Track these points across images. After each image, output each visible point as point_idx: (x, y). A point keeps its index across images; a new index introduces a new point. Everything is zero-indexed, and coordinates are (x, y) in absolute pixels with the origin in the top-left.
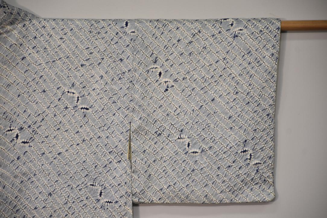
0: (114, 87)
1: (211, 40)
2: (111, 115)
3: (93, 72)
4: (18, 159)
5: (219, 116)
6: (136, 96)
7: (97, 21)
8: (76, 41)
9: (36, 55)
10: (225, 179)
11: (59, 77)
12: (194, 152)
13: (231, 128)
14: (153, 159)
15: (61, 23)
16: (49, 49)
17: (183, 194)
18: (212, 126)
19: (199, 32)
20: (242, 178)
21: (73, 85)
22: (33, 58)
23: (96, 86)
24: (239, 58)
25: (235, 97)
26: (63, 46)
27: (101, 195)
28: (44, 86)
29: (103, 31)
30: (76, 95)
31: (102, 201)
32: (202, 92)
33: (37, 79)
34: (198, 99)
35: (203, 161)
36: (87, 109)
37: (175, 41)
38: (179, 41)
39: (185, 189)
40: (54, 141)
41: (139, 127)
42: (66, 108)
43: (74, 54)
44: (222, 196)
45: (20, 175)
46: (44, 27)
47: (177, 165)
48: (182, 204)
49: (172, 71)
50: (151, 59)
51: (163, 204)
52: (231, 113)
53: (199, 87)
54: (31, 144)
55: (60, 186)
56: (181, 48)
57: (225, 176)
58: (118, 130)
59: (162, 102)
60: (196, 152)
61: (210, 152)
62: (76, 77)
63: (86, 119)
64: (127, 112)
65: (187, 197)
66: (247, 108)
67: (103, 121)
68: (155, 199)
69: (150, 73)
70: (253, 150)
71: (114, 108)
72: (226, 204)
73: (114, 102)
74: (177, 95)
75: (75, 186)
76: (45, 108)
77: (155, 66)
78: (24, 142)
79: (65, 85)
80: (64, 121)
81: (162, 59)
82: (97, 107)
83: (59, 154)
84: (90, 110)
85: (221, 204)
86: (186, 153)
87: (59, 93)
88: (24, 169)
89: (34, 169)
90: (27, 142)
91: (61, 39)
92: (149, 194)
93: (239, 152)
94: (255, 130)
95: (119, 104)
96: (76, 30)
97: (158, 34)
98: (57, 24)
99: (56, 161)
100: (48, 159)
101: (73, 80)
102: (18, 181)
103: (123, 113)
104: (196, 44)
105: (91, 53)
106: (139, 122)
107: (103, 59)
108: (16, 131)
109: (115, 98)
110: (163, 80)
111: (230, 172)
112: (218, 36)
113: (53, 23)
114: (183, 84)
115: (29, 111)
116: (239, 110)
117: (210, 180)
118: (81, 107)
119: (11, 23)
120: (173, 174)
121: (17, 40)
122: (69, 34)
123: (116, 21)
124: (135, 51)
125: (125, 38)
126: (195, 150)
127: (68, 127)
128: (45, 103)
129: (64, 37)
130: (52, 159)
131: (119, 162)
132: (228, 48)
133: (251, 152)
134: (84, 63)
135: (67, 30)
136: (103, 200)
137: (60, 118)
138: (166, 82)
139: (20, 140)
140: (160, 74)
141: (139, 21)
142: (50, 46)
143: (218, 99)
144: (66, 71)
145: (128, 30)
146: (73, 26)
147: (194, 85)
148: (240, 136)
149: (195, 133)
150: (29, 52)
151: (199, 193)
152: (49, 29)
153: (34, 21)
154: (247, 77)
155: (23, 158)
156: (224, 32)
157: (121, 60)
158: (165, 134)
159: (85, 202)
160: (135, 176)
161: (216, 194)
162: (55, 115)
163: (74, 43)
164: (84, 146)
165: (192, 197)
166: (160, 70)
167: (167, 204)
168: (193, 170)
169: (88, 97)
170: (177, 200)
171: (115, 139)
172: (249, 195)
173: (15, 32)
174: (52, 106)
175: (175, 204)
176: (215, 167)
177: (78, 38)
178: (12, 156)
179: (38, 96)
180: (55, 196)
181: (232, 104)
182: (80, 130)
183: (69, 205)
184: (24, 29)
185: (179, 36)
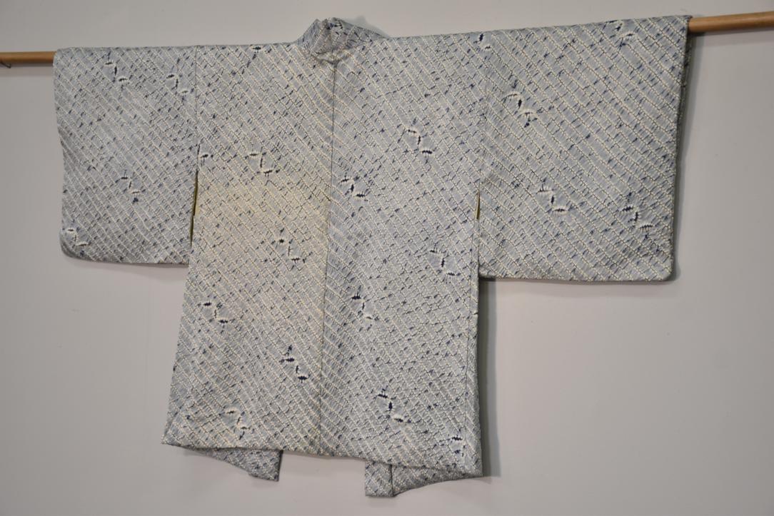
0: (463, 122)
1: (589, 51)
2: (457, 159)
3: (439, 104)
4: (353, 216)
5: (595, 160)
6: (488, 134)
7: (447, 37)
8: (421, 65)
9: (375, 85)
10: (600, 247)
11: (400, 112)
12: (559, 210)
13: (611, 176)
14: (509, 220)
15: (405, 42)
16: (390, 77)
17: (544, 267)
18: (586, 173)
19: (573, 41)
20: (623, 247)
21: (415, 122)
22: (372, 89)
23: (442, 122)
24: (625, 74)
25: (617, 131)
26: (406, 71)
27: (443, 264)
28: (383, 124)
29: (452, 49)
30: (417, 135)
31: (444, 273)
32: (574, 126)
33: (376, 116)
34: (567, 136)
35: (572, 222)
36: (430, 152)
37: (541, 57)
38: (546, 56)
39: (546, 260)
40: (392, 194)
41: (491, 176)
42: (407, 151)
43: (417, 82)
44: (596, 270)
45: (354, 236)
46: (386, 49)
47: (537, 227)
48: (544, 280)
49: (535, 98)
50: (509, 82)
51: (520, 279)
52: (612, 154)
53: (569, 119)
54: (367, 198)
55: (396, 252)
56: (548, 65)
57: (600, 244)
58: (465, 180)
59: (521, 141)
60: (562, 210)
61: (581, 210)
62: (418, 111)
63: (428, 165)
64: (477, 156)
65: (549, 271)
66: (633, 147)
67: (448, 168)
68: (510, 273)
69: (508, 101)
70: (641, 206)
71: (461, 150)
72: (602, 282)
73: (462, 143)
74: (541, 131)
75: (413, 252)
76: (383, 153)
77: (514, 93)
78: (359, 195)
79: (406, 122)
80: (404, 168)
81: (523, 82)
82: (441, 150)
83: (397, 210)
84: (434, 154)
85: (595, 281)
86: (549, 212)
87: (399, 132)
88: (359, 229)
89: (369, 228)
90: (362, 196)
91: (404, 62)
92: (502, 265)
93: (621, 210)
94: (645, 179)
95: (468, 145)
96: (421, 50)
97: (520, 48)
98: (400, 44)
99: (392, 220)
100: (383, 216)
101: (415, 115)
102: (352, 243)
103: (472, 157)
104: (568, 59)
105: (437, 79)
106: (490, 169)
107: (450, 86)
108: (351, 182)
109: (463, 137)
110: (523, 110)
111: (607, 238)
112: (599, 46)
113: (396, 43)
114: (550, 116)
115: (366, 156)
116: (622, 149)
117: (580, 248)
118: (423, 150)
119: (348, 47)
120: (531, 239)
121: (355, 67)
122: (414, 55)
123: (469, 35)
124: (489, 72)
125: (478, 56)
126: (561, 207)
127: (408, 176)
128: (383, 146)
129: (407, 60)
130: (388, 217)
131: (465, 222)
132: (612, 62)
133: (637, 209)
134: (429, 92)
135: (411, 51)
136: (446, 271)
137: (399, 165)
138: (526, 114)
139: (355, 193)
140: (520, 102)
141: (498, 33)
142: (391, 73)
143: (595, 136)
144: (408, 104)
145: (482, 45)
146: (418, 45)
147: (563, 117)
148: (622, 188)
149: (562, 183)
150: (369, 81)
151: (565, 266)
152: (391, 51)
153: (376, 43)
154: (636, 102)
155: (359, 215)
156: (607, 39)
157: (472, 86)
158: (524, 185)
159: (425, 272)
160: (484, 241)
161: (589, 268)
162: (394, 161)
163: (418, 68)
164: (424, 200)
165: (555, 271)
166: (519, 97)
167: (525, 279)
168: (557, 235)
169: (432, 137)
170: (537, 275)
171: (460, 193)
172: (633, 270)
173: (354, 57)
174: (391, 149)
175: (536, 280)
176: (587, 231)
177: (423, 60)
178: (347, 212)
179: (376, 138)
180: (390, 263)
181: (613, 142)
182: (421, 180)
183: (406, 276)
184: (363, 52)
185: (546, 49)
